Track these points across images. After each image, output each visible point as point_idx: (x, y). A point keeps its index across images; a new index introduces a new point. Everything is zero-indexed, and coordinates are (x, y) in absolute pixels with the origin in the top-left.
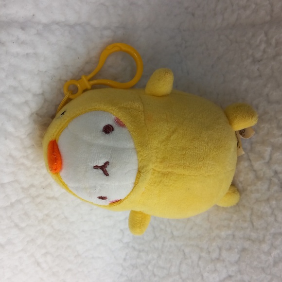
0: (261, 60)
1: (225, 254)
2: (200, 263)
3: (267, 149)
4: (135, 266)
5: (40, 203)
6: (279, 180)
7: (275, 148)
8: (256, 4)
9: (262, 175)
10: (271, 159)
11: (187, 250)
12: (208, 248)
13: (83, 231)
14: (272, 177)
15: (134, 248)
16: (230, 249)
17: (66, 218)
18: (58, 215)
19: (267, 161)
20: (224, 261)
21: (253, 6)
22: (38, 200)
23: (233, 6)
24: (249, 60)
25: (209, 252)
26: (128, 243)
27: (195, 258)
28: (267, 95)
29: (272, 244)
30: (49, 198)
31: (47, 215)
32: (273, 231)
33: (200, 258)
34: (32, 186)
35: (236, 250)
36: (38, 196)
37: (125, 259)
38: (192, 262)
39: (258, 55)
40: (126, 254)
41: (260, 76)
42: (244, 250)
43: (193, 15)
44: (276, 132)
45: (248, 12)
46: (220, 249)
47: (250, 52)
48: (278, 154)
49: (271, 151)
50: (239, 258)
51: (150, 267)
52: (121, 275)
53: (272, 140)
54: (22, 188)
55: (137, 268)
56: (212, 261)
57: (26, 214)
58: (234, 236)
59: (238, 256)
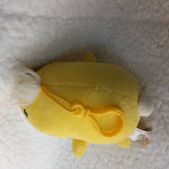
0: (163, 46)
1: (125, 160)
2: (109, 164)
3: (159, 102)
4: (66, 160)
5: (13, 124)
6: (164, 122)
7: (165, 102)
8: (165, 10)
9: (154, 117)
10: (161, 108)
11: (101, 156)
12: (115, 155)
13: (36, 138)
14: (160, 119)
15: (67, 149)
16: (129, 158)
17: (27, 131)
18: (22, 130)
19: (158, 109)
20: (124, 164)
21: (163, 11)
22: (12, 123)
23: (149, 8)
24: (155, 46)
25: (116, 158)
26: (63, 146)
27: (106, 161)
28: (164, 69)
29: (155, 159)
30: (18, 121)
31: (17, 131)
32: (156, 151)
33: (109, 161)
34: (9, 114)
35: (132, 159)
36: (12, 121)
37: (60, 155)
38: (104, 163)
39: (162, 43)
40: (62, 152)
41: (161, 56)
42: (137, 159)
43: (122, 9)
44: (166, 93)
45: (159, 15)
46: (123, 157)
47: (157, 40)
48: (166, 106)
49: (161, 104)
50: (133, 164)
51: (76, 162)
52: (57, 164)
53: (164, 98)
54: (3, 117)
55: (67, 161)
56: (117, 163)
57: (6, 133)
58: (132, 150)
59: (133, 163)
